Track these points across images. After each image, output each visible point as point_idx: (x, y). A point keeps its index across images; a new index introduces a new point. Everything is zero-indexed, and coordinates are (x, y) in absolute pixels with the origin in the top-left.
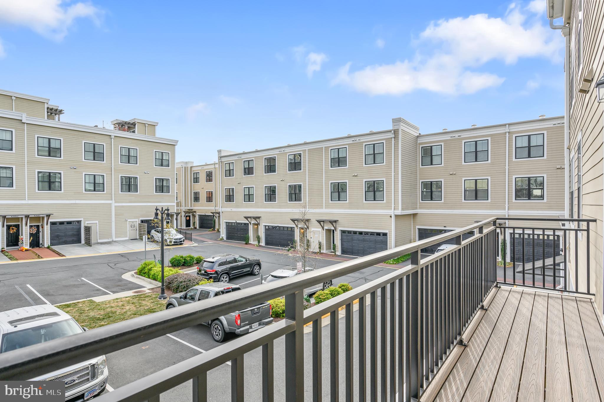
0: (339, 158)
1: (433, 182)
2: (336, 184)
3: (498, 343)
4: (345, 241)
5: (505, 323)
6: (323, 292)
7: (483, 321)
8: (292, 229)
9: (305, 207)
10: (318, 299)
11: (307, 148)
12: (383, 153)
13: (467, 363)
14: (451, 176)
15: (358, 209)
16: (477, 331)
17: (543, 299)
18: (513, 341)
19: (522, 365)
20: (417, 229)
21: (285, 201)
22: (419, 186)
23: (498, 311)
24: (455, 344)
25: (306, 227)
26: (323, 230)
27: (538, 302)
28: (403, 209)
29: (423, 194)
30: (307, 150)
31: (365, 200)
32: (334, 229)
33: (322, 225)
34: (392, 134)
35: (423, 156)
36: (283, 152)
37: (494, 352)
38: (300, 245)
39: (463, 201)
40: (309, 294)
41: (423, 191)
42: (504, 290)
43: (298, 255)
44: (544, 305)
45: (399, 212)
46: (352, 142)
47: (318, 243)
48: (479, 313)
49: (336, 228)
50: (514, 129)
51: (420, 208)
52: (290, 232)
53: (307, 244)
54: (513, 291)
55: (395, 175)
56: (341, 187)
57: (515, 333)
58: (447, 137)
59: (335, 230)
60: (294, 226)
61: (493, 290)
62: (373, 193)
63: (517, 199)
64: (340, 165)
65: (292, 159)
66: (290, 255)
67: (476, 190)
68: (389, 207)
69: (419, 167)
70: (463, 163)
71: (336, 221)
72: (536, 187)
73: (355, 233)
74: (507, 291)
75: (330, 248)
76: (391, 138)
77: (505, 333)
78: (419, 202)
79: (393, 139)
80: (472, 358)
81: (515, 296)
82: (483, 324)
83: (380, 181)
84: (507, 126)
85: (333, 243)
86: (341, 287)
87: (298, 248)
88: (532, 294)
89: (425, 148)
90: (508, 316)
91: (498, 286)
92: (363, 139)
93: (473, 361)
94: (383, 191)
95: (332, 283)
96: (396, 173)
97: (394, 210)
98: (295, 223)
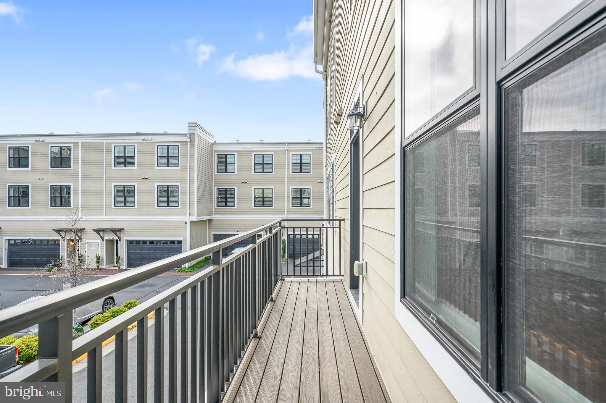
0: (125, 157)
1: (227, 189)
2: (121, 186)
3: (285, 328)
4: (132, 253)
5: (289, 309)
6: (103, 315)
7: (273, 311)
8: (56, 243)
9: (76, 213)
10: (94, 326)
11: (80, 140)
12: (178, 156)
13: (262, 354)
14: (243, 184)
15: (148, 216)
16: (268, 322)
17: (313, 284)
18: (295, 324)
19: (302, 342)
20: (212, 234)
21: (45, 207)
22: (215, 193)
23: (283, 301)
24: (251, 338)
25: (77, 238)
26: (103, 240)
27: (311, 288)
28: (198, 215)
29: (218, 200)
30: (80, 144)
31: (158, 206)
32: (118, 239)
33: (102, 235)
34: (188, 137)
35: (218, 163)
36: (41, 142)
37: (282, 337)
38: (68, 261)
39: (253, 207)
40: (81, 322)
41: (218, 197)
42: (287, 282)
43: (64, 275)
44: (314, 289)
45: (195, 218)
46: (141, 141)
47: (96, 258)
48: (269, 305)
49: (121, 238)
50: (291, 147)
51: (216, 214)
52: (52, 246)
53: (79, 259)
54: (294, 282)
55: (191, 180)
56: (127, 190)
57: (297, 316)
58: (240, 148)
59: (119, 241)
60: (59, 238)
61: (279, 283)
62: (166, 198)
63: (293, 206)
64: (126, 165)
65: (56, 153)
66: (53, 276)
67: (263, 198)
68: (183, 213)
69: (215, 174)
70: (253, 173)
71: (120, 230)
72: (305, 197)
73: (145, 242)
74: (289, 282)
75: (113, 262)
76: (187, 142)
77: (289, 318)
78: (215, 208)
79: (189, 143)
80: (266, 347)
81: (295, 285)
82: (273, 315)
83: (174, 186)
84: (286, 144)
85: (117, 255)
86: (127, 306)
87: (66, 265)
88: (306, 282)
89: (220, 156)
90: (291, 303)
91: (283, 279)
92: (155, 139)
93: (267, 350)
94: (178, 196)
95: (115, 303)
96: (192, 178)
97: (189, 216)
98: (60, 234)
